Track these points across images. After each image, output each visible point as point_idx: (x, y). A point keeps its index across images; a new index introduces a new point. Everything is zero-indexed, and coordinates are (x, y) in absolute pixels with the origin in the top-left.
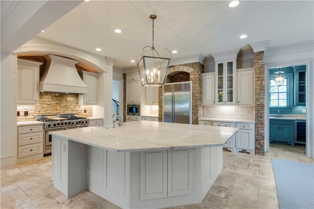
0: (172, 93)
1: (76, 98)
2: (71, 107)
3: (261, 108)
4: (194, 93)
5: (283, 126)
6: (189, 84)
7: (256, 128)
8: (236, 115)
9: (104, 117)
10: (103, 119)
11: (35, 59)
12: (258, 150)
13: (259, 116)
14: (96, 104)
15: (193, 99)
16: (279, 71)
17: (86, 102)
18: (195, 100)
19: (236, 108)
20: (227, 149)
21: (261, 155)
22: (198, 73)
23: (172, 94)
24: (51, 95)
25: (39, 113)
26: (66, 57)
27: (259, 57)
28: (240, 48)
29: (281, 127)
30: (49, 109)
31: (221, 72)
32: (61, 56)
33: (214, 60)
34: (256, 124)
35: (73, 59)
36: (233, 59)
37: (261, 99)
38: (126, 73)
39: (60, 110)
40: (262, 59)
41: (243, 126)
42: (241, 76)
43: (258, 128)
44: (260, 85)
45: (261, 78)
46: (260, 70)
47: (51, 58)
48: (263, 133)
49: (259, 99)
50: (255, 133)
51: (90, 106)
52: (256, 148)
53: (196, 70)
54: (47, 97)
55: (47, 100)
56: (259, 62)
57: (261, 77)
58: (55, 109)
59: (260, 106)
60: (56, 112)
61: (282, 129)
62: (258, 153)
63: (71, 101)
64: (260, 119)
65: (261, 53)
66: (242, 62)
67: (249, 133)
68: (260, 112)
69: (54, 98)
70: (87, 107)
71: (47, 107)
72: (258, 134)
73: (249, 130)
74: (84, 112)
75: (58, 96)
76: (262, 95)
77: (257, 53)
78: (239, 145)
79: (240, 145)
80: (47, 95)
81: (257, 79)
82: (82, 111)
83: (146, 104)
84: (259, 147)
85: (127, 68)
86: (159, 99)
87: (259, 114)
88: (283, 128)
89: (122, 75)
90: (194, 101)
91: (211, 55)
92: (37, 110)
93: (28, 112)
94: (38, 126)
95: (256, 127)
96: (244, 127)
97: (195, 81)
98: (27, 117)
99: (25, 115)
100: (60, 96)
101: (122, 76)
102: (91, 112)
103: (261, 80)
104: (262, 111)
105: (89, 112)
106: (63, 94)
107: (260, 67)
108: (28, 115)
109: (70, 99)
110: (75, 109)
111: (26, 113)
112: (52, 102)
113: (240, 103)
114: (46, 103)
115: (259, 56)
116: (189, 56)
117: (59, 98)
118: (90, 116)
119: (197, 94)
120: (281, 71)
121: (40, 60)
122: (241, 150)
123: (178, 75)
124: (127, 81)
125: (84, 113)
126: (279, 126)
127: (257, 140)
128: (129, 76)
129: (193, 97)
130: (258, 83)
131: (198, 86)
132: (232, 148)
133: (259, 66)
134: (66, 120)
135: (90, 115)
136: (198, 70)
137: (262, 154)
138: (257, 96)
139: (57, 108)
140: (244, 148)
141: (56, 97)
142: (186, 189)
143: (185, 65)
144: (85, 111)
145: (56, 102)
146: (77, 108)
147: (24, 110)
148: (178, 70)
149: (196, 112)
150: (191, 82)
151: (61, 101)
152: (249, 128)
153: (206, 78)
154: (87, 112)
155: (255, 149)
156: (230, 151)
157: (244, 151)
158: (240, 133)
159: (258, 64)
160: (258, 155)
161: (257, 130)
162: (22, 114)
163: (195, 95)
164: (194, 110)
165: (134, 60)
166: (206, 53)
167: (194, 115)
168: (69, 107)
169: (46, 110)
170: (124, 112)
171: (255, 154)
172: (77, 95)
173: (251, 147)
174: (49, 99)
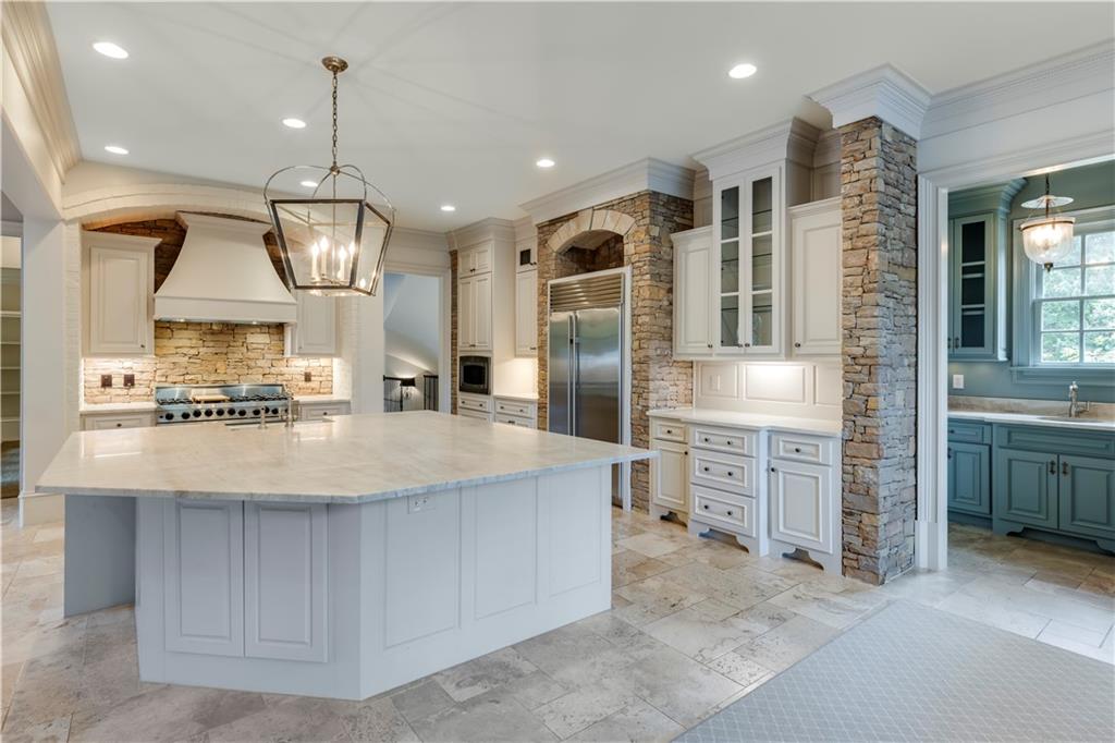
0: (571, 313)
1: (276, 337)
2: (260, 363)
3: (866, 370)
4: (636, 312)
5: (1072, 461)
6: (618, 277)
7: (847, 460)
8: (804, 401)
9: (353, 396)
10: (348, 403)
11: (151, 229)
12: (854, 556)
13: (858, 405)
14: (338, 354)
15: (634, 333)
16: (1045, 198)
17: (300, 348)
18: (639, 339)
19: (804, 370)
20: (735, 537)
21: (864, 580)
22: (647, 232)
23: (571, 317)
24: (198, 328)
25: (164, 379)
26: (230, 217)
27: (858, 146)
28: (791, 117)
29: (1065, 465)
30: (194, 371)
31: (731, 224)
32: (215, 215)
33: (708, 176)
34: (846, 442)
35: (253, 221)
36: (775, 164)
37: (866, 332)
38: (456, 248)
39: (228, 371)
40: (868, 154)
41: (795, 447)
42: (809, 233)
43: (855, 461)
44: (861, 269)
45: (866, 239)
46: (861, 202)
47: (188, 223)
48: (875, 483)
49: (857, 333)
50: (843, 481)
51: (324, 361)
52: (846, 548)
53: (641, 223)
54: (186, 334)
55: (188, 343)
56: (857, 166)
57: (864, 233)
58: (211, 368)
59: (862, 361)
60: (213, 377)
61: (1069, 477)
62: (853, 568)
63: (262, 346)
64: (860, 421)
65: (866, 128)
66: (829, 174)
67: (817, 478)
68: (862, 391)
69: (209, 337)
70: (314, 364)
71: (187, 365)
72: (853, 486)
73: (820, 464)
74: (303, 378)
75: (221, 332)
76: (868, 312)
77: (848, 129)
78: (781, 528)
79: (785, 526)
80: (187, 329)
81: (848, 245)
82: (298, 377)
83: (516, 356)
84: (857, 543)
85: (455, 231)
86: (539, 335)
87: (858, 400)
88: (1073, 468)
89: (449, 256)
90: (637, 343)
91: (696, 158)
92: (159, 373)
93: (133, 376)
94: (141, 416)
95: (845, 455)
96: (797, 450)
97: (641, 264)
98: (132, 391)
99: (126, 385)
100: (227, 332)
101: (448, 259)
102: (329, 378)
103: (864, 248)
104: (869, 385)
105: (321, 379)
106: (237, 325)
107: (862, 188)
108: (133, 384)
109: (259, 339)
110: (273, 370)
111: (129, 381)
112: (201, 350)
113: (802, 350)
114: (185, 351)
115: (857, 141)
116: (614, 171)
117: (221, 337)
118: (324, 393)
119: (645, 314)
120: (1051, 197)
121: (166, 229)
122: (791, 550)
123: (612, 245)
124: (459, 276)
125: (303, 384)
126: (1054, 458)
127: (851, 514)
128: (463, 257)
129: (633, 326)
130: (853, 261)
131: (649, 282)
132: (751, 537)
133: (858, 184)
134: (224, 401)
135: (326, 390)
136: (647, 221)
137: (869, 575)
138: (852, 319)
139: (218, 365)
140: (804, 544)
141: (213, 333)
142: (303, 643)
143: (609, 206)
144: (308, 378)
145: (210, 350)
146: (281, 367)
147: (124, 372)
148: (588, 229)
149: (643, 384)
150: (626, 270)
151: (229, 346)
152: (817, 456)
153: (687, 253)
154: (313, 378)
155: (844, 550)
156: (746, 550)
157: (799, 556)
158: (784, 478)
159: (854, 177)
160: (853, 577)
161: (849, 468)
162: (118, 381)
163: (640, 322)
164: (636, 379)
165: (452, 205)
166: (677, 152)
167: (635, 396)
168: (253, 364)
169: (183, 371)
170: (452, 381)
171: (844, 574)
172: (280, 328)
173: (827, 540)
174: (194, 341)
